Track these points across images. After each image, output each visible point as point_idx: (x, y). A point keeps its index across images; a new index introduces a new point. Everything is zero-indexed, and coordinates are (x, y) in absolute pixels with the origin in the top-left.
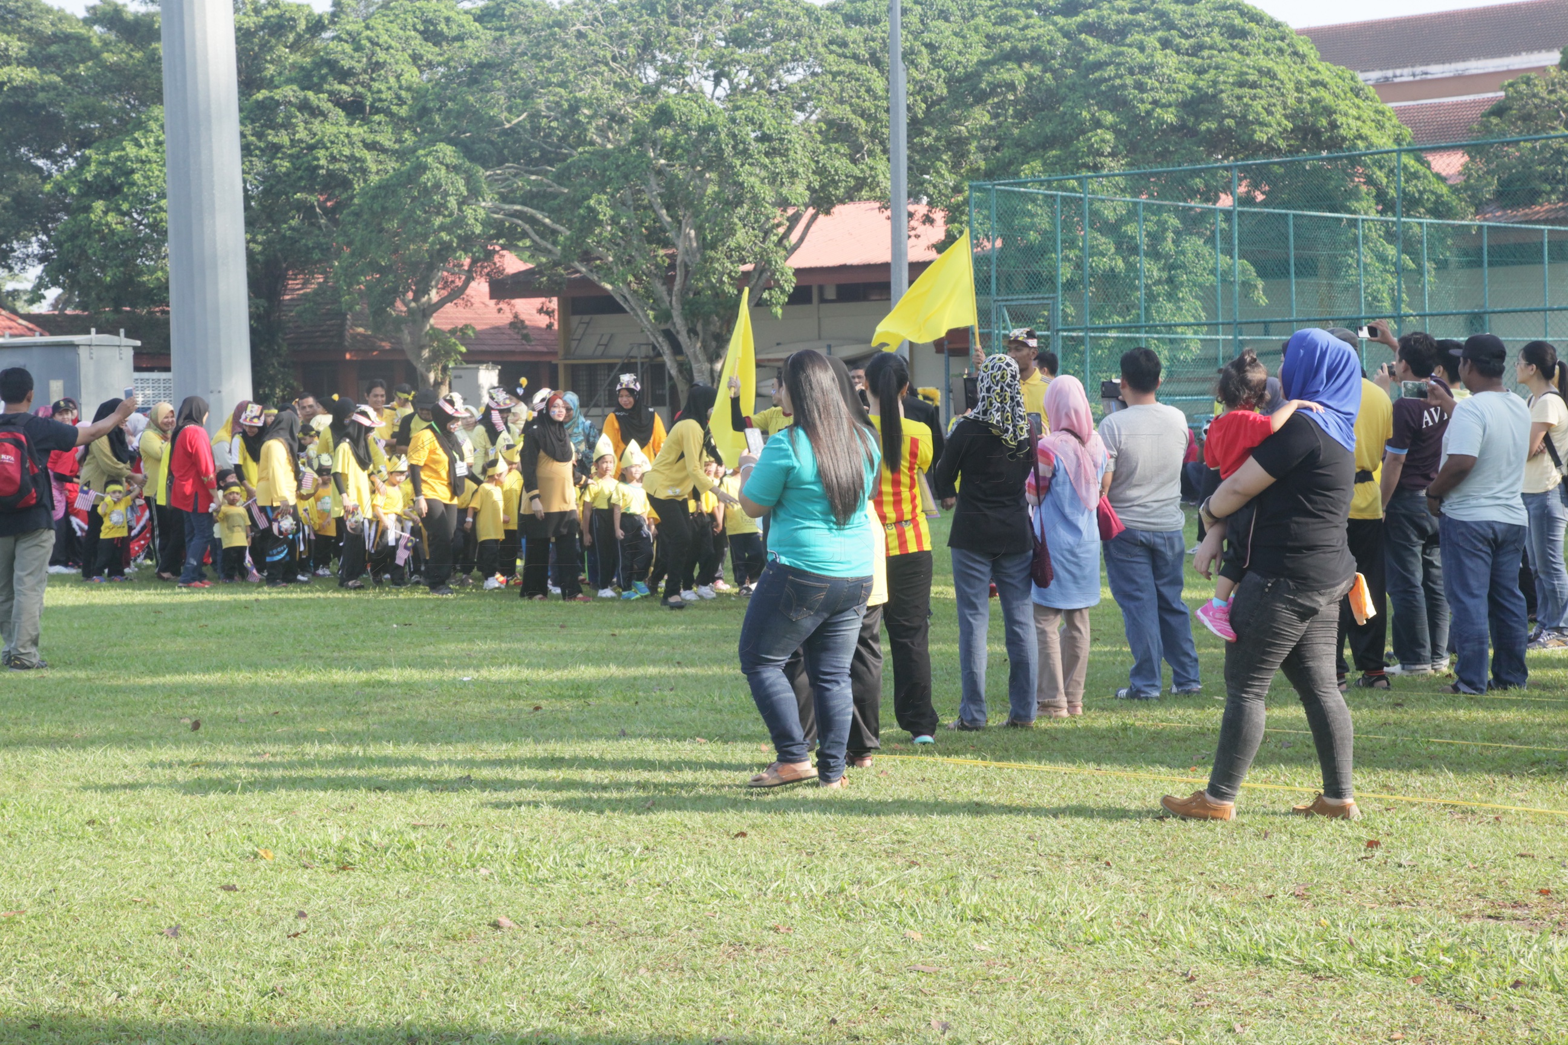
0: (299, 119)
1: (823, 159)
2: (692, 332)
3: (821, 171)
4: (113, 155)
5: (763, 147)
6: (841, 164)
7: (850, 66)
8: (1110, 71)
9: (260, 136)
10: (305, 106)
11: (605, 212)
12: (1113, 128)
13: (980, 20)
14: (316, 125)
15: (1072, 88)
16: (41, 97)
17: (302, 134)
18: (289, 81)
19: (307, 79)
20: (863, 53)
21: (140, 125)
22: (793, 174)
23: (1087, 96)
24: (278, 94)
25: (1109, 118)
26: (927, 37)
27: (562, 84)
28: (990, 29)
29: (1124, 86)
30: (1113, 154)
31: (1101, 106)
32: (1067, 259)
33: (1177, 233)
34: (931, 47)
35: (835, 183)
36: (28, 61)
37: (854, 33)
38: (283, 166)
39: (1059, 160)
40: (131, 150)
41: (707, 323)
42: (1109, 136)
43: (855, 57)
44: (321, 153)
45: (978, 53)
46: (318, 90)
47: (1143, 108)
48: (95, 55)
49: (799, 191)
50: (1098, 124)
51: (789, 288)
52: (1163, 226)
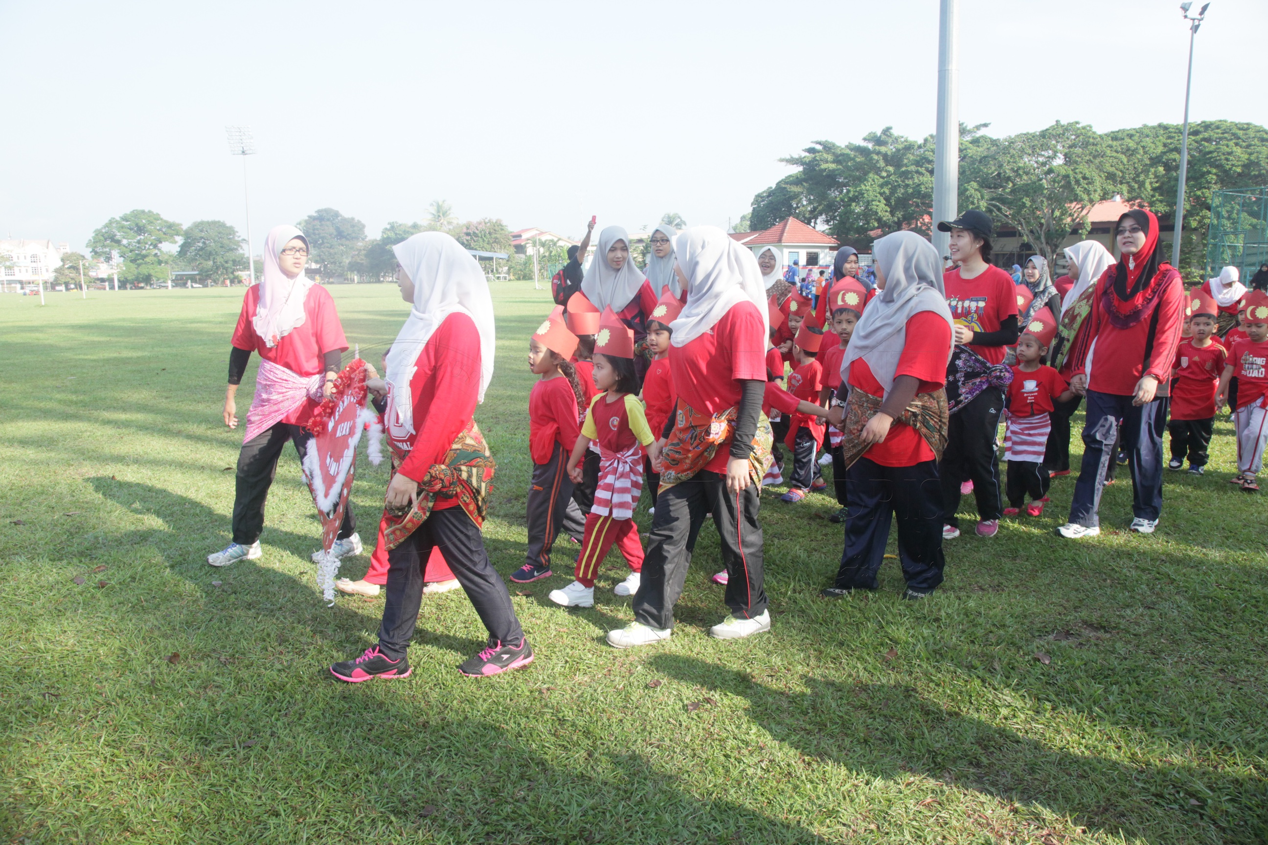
0: (915, 176)
1: (1104, 186)
2: (1047, 243)
3: (1103, 189)
4: (858, 189)
5: (1085, 182)
6: (1110, 187)
7: (1114, 154)
8: (1215, 154)
9: (903, 182)
10: (917, 172)
11: (1028, 204)
12: (1215, 174)
13: (1161, 138)
14: (921, 178)
15: (1199, 160)
16: (837, 172)
17: (916, 181)
18: (912, 164)
19: (918, 163)
20: (1119, 149)
21: (866, 180)
22: (1095, 191)
23: (1205, 163)
24: (909, 169)
25: (1214, 171)
26: (1142, 144)
27: (1014, 162)
28: (1165, 141)
29: (1220, 160)
30: (1215, 183)
31: (1211, 166)
32: (1195, 220)
33: (1238, 210)
34: (1143, 147)
35: (1108, 194)
36: (833, 162)
37: (1115, 143)
38: (910, 191)
39: (1194, 186)
40: (863, 187)
41: (1052, 240)
42: (1214, 177)
43: (1117, 152)
44: (922, 186)
45: (1160, 149)
46: (921, 167)
47: (1228, 167)
48: (853, 159)
49: (1096, 197)
50: (1209, 172)
51: (1089, 229)
52: (1233, 208)
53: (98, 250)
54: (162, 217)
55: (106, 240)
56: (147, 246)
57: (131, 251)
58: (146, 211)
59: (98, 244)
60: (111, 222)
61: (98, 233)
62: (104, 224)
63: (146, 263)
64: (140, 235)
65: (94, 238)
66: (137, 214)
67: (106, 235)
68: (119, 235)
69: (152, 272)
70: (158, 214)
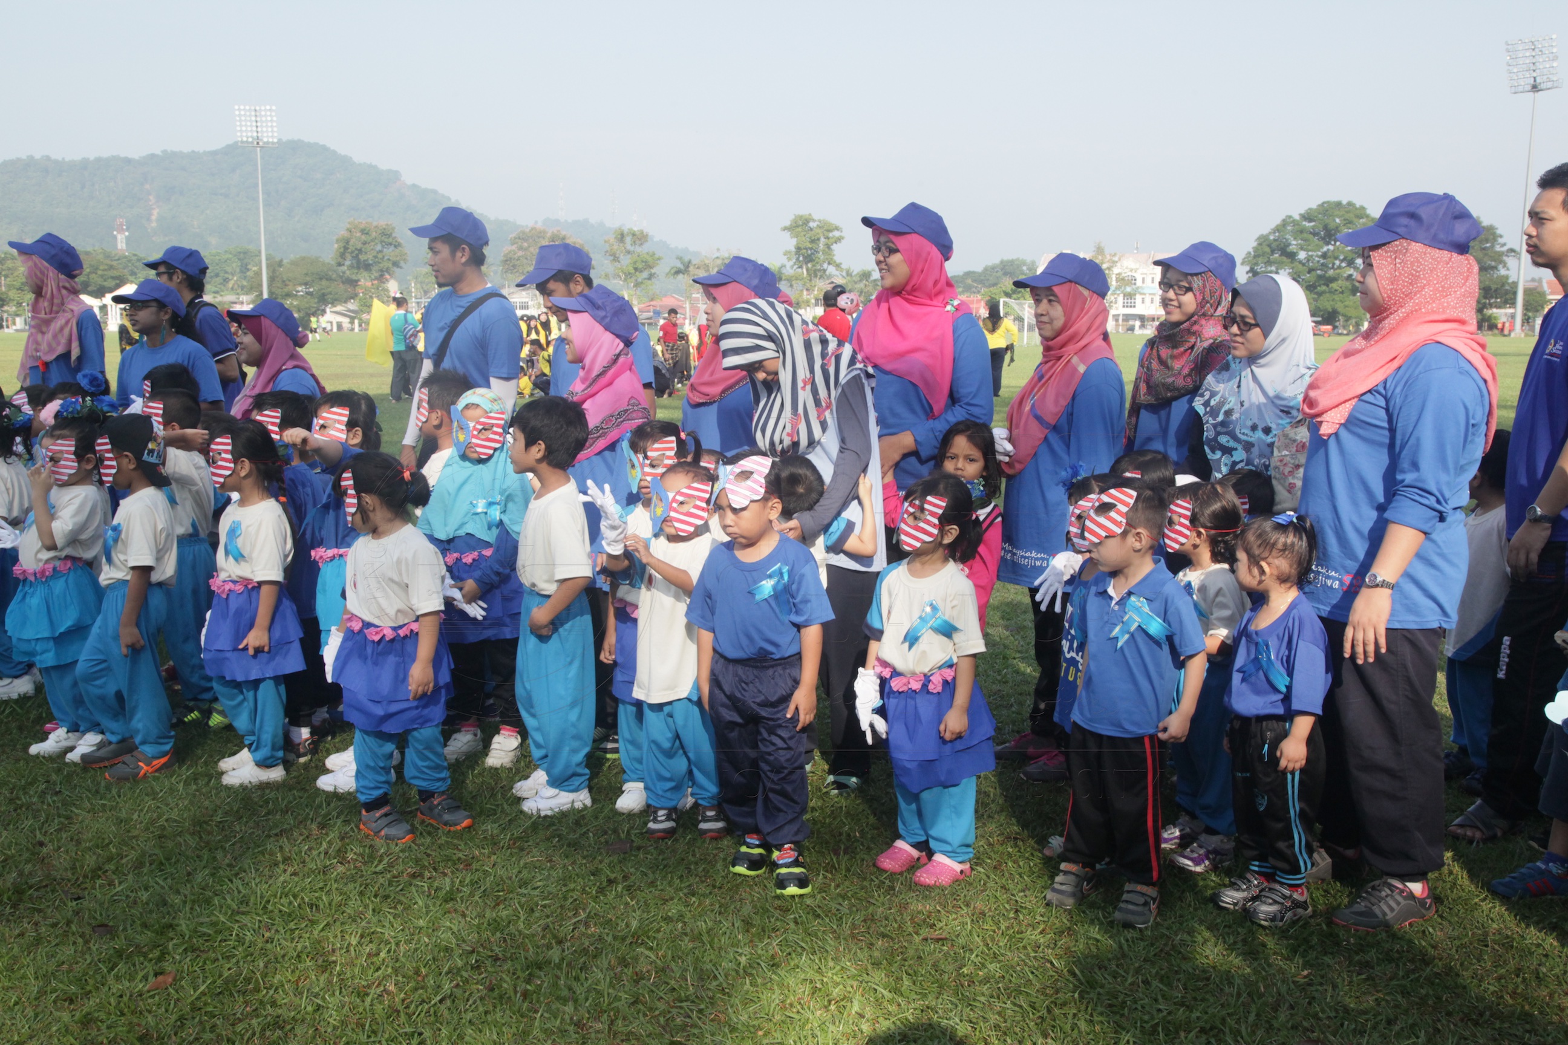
53: (1258, 268)
54: (1368, 212)
55: (1273, 252)
56: (1337, 262)
57: (1309, 272)
58: (1344, 202)
59: (1260, 260)
60: (1284, 224)
61: (1262, 240)
62: (1273, 226)
63: (1333, 292)
64: (1328, 243)
65: (1255, 249)
66: (1328, 209)
67: (1274, 245)
68: (1294, 244)
69: (1339, 307)
70: (1363, 208)
